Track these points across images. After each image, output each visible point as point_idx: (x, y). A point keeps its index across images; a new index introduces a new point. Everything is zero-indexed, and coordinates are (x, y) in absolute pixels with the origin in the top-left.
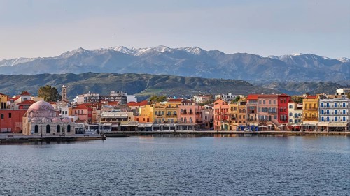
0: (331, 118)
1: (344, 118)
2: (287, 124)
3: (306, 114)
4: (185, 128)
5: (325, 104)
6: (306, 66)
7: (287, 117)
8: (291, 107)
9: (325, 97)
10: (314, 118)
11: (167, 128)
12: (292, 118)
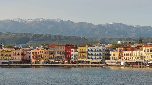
0: (93, 57)
1: (100, 57)
2: (70, 61)
3: (80, 55)
4: (14, 63)
5: (90, 50)
6: (117, 29)
7: (70, 56)
8: (72, 51)
9: (91, 46)
10: (84, 57)
11: (4, 63)
12: (73, 57)
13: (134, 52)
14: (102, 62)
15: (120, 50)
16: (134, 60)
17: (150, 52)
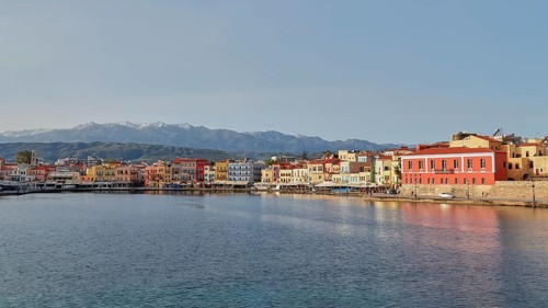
0: (237, 178)
1: (247, 178)
2: (203, 183)
3: (218, 175)
4: (120, 185)
5: (232, 167)
6: (270, 140)
7: (203, 177)
8: (206, 169)
9: (233, 161)
10: (223, 178)
11: (105, 186)
12: (207, 177)
13: (295, 171)
14: (250, 185)
15: (275, 169)
16: (295, 183)
17: (317, 171)
